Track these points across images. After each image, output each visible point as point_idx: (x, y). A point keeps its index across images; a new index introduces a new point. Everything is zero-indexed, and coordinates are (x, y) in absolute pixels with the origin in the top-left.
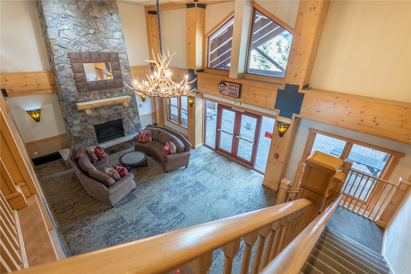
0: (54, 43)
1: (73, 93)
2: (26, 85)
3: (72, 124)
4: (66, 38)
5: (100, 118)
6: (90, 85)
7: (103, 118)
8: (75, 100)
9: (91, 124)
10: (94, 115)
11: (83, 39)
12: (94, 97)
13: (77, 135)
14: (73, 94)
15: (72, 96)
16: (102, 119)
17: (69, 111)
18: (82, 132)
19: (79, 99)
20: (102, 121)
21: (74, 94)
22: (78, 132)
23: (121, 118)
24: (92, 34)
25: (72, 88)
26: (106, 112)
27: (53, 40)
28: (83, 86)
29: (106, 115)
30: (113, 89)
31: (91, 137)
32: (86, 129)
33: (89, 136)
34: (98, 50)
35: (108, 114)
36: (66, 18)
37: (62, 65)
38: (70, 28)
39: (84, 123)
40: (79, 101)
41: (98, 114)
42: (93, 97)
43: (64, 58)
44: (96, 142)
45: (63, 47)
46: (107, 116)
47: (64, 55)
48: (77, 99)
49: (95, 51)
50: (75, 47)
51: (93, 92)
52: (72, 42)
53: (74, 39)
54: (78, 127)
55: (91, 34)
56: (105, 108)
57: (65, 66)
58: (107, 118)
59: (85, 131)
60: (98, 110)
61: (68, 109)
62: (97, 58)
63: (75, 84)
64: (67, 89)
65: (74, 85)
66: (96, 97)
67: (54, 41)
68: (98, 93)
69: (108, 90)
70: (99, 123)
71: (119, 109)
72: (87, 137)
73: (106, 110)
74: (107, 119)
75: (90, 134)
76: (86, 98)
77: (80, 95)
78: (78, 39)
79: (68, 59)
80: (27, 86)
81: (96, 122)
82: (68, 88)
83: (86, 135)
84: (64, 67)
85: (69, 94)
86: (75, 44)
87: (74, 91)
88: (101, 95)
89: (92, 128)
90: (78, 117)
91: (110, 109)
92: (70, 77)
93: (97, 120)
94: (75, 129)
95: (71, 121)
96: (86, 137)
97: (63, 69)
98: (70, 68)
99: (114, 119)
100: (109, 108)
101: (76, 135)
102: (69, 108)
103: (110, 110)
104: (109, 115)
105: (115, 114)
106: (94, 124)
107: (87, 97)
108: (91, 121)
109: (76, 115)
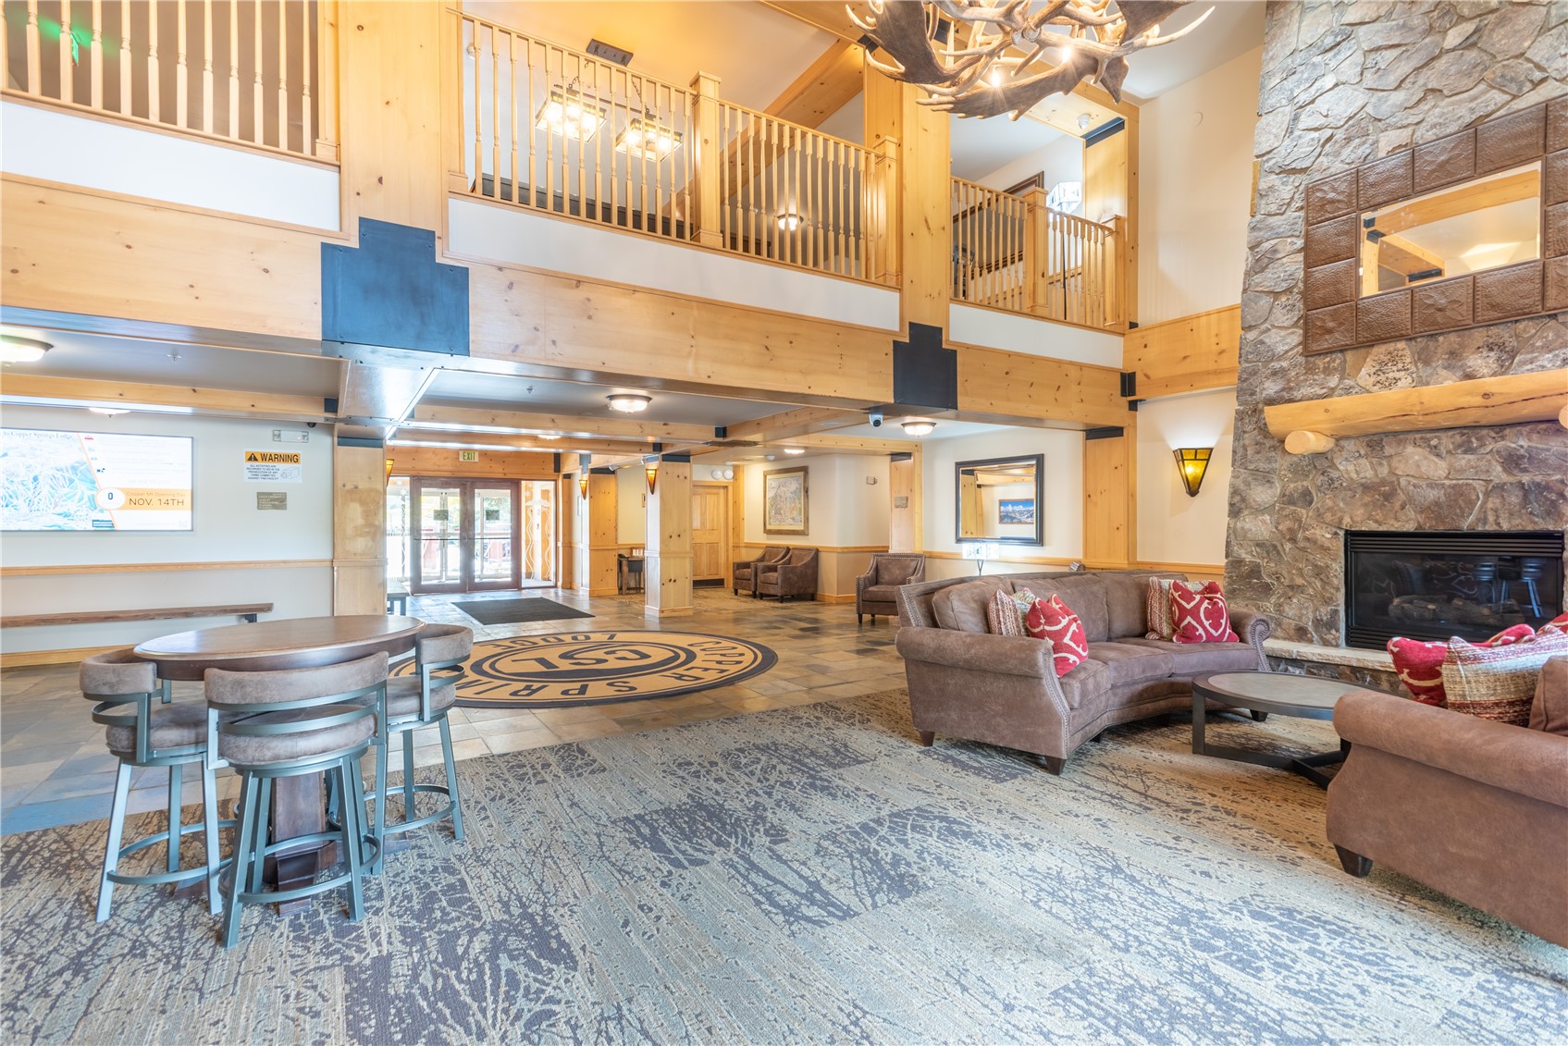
0: (1266, 165)
1: (1280, 358)
2: (1185, 358)
3: (1243, 500)
4: (1316, 129)
5: (1388, 497)
6: (1368, 312)
7: (1410, 500)
8: (1283, 390)
9: (1328, 517)
10: (1354, 476)
11: (1398, 97)
12: (1382, 377)
13: (1248, 558)
14: (1276, 365)
15: (1275, 373)
16: (1397, 505)
17: (1247, 442)
18: (1275, 547)
19: (1299, 386)
20: (1396, 519)
21: (1285, 364)
22: (1258, 545)
23: (1550, 526)
24: (1453, 50)
25: (1284, 338)
26: (1437, 468)
27: (1265, 158)
28: (1331, 324)
29: (1431, 486)
30: (1521, 326)
31: (1311, 591)
32: (1293, 540)
33: (1299, 581)
34: (1474, 117)
35: (1447, 482)
36: (1339, 44)
37: (1266, 246)
38: (1343, 79)
39: (1293, 508)
40: (1297, 394)
41: (1384, 471)
42: (1374, 379)
43: (1288, 213)
44: (1331, 625)
45: (1294, 171)
46: (1433, 494)
47: (1289, 204)
48: (1291, 389)
49: (1453, 128)
50: (1346, 153)
51: (1380, 351)
52: (1340, 135)
53: (1350, 118)
54: (1264, 522)
55: (1448, 51)
56: (1434, 442)
57: (1280, 247)
58: (1437, 504)
59: (1288, 546)
60: (1388, 450)
61: (1245, 432)
62: (1447, 161)
63: (1299, 319)
64: (1262, 342)
65: (1295, 325)
66: (1391, 375)
67: (1267, 161)
68: (1408, 352)
69: (1479, 336)
70: (1376, 521)
71: (1544, 461)
72: (1292, 580)
73: (1438, 455)
74: (1433, 509)
75: (1308, 570)
76: (1333, 381)
77: (1310, 370)
78: (1369, 109)
79: (1302, 214)
80: (1188, 360)
81: (1360, 513)
82: (1267, 340)
83: (1289, 572)
84: (1275, 251)
85: (1267, 362)
86: (1348, 140)
87: (1287, 352)
88: (1427, 363)
89: (1327, 544)
90: (1274, 470)
91: (1465, 452)
92: (1289, 290)
93: (1366, 505)
94: (1247, 526)
95: (1242, 487)
96: (1287, 582)
97: (1272, 261)
98: (1299, 251)
99: (1491, 518)
100: (1460, 446)
101: (1244, 556)
102: (1248, 428)
103: (1464, 460)
104: (1453, 487)
105: (1501, 487)
106: (1341, 520)
107: (1342, 379)
108: (1329, 503)
109: (1269, 460)
